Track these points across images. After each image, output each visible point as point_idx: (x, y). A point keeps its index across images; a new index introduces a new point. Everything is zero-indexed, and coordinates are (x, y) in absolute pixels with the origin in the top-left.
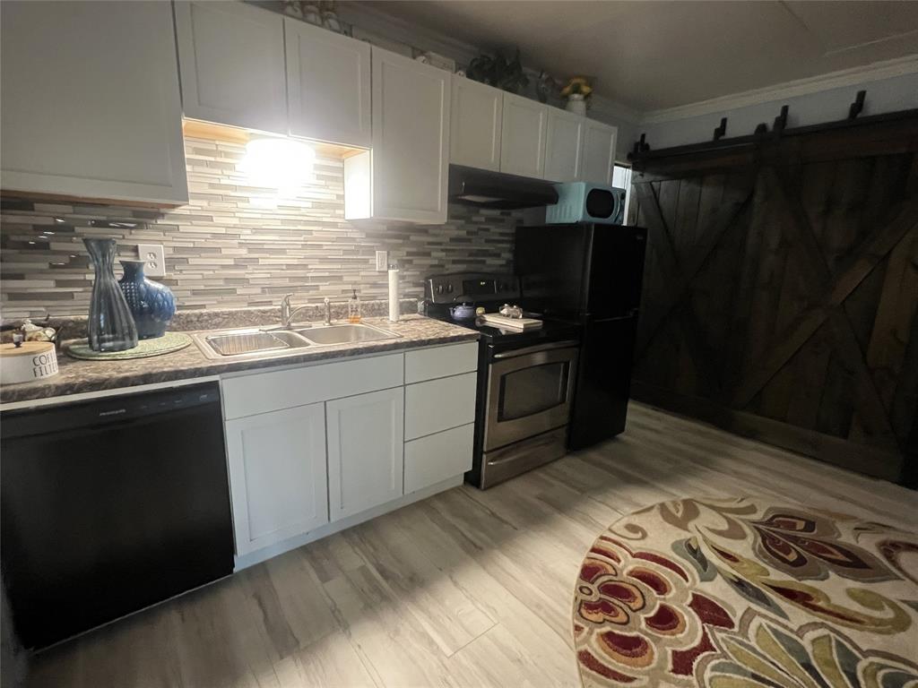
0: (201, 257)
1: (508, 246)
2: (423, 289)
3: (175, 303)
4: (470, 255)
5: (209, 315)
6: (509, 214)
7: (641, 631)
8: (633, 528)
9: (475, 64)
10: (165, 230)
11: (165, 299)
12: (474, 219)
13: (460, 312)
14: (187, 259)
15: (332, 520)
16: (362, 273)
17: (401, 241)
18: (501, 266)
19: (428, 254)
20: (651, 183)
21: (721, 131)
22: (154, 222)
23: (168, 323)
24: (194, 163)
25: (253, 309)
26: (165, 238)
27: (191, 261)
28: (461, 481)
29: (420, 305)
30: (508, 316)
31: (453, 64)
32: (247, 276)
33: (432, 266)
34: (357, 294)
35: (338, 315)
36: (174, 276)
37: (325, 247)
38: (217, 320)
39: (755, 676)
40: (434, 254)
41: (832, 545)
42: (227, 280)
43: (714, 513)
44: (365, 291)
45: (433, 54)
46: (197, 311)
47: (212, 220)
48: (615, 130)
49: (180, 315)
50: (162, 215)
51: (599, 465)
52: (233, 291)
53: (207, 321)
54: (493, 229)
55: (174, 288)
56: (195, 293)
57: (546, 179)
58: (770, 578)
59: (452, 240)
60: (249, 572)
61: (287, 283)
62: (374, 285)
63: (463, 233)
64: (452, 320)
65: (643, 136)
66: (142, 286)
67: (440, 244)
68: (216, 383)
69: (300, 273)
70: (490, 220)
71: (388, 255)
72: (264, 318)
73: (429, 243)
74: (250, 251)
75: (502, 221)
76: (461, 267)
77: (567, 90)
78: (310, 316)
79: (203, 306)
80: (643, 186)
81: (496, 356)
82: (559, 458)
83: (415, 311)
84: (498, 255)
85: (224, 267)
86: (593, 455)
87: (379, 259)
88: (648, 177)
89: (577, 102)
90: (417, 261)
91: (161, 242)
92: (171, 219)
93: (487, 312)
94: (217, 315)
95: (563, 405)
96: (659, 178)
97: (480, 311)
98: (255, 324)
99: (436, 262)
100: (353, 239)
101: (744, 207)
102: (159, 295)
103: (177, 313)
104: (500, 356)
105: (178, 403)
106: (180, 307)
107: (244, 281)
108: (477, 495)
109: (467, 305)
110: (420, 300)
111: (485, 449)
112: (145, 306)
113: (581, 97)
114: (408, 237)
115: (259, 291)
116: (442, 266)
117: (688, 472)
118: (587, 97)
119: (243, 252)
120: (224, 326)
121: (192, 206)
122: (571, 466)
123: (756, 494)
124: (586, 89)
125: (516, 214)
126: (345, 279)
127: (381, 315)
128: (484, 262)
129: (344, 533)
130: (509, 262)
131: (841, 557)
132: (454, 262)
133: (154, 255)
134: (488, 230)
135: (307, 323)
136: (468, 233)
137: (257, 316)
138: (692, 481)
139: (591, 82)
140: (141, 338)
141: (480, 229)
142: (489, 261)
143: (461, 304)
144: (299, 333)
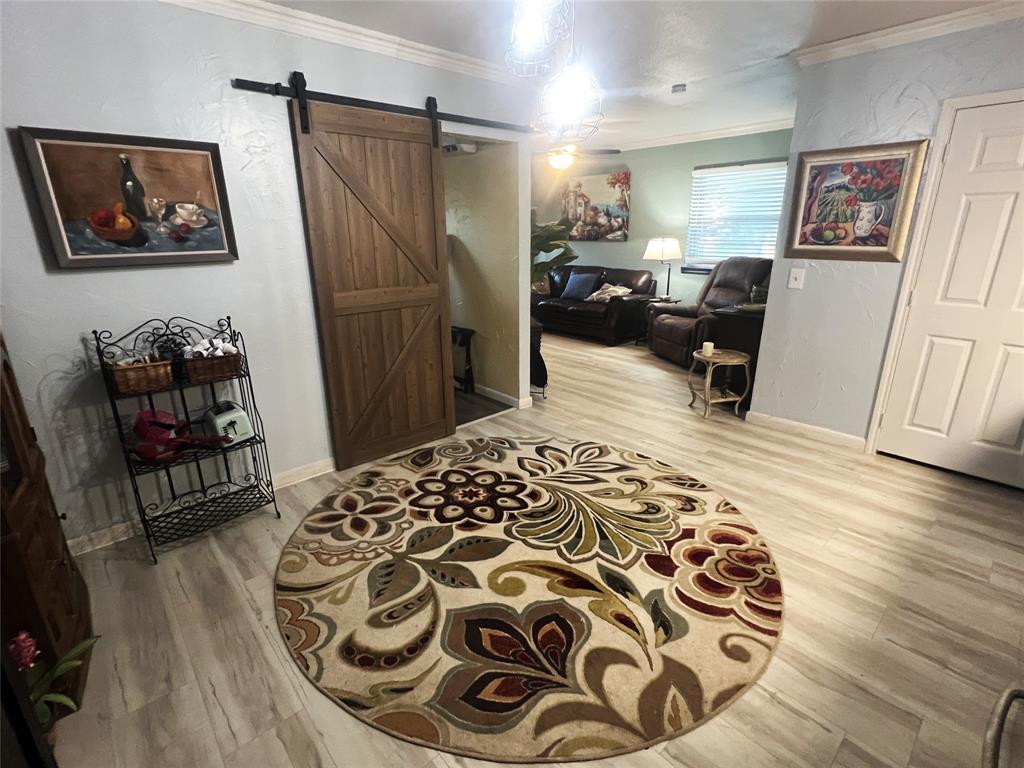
7: (718, 548)
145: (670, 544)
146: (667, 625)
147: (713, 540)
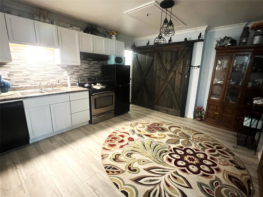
0: (17, 74)
1: (100, 69)
2: (77, 80)
3: (11, 85)
4: (90, 72)
5: (20, 87)
6: (100, 62)
7: (116, 143)
8: (123, 128)
9: (86, 28)
10: (7, 67)
11: (8, 84)
12: (91, 63)
13: (86, 85)
14: (13, 74)
15: (54, 131)
16: (61, 77)
17: (71, 69)
18: (99, 74)
19: (79, 72)
20: (136, 54)
21: (148, 43)
22: (3, 66)
23: (9, 89)
24: (13, 52)
25: (32, 86)
26: (7, 69)
27: (14, 75)
28: (88, 123)
29: (77, 84)
30: (98, 86)
31: (80, 29)
32: (30, 78)
33: (80, 75)
34: (59, 82)
35: (55, 86)
36: (10, 78)
37: (50, 71)
38: (22, 88)
39: (134, 147)
40: (80, 72)
41: (160, 127)
42: (25, 79)
43: (141, 124)
44: (62, 81)
45: (74, 27)
46: (17, 86)
47: (19, 65)
48: (124, 43)
49: (12, 88)
50: (6, 64)
51: (122, 118)
52: (27, 82)
53: (20, 89)
54: (96, 65)
55: (10, 81)
56: (16, 82)
57: (106, 54)
58: (146, 133)
59: (85, 68)
60: (34, 143)
61: (41, 79)
62: (65, 79)
63: (88, 67)
64: (85, 87)
65: (134, 43)
66: (1, 81)
67: (82, 69)
68: (22, 101)
69: (44, 77)
70: (94, 64)
71: (68, 72)
72: (35, 87)
73: (79, 69)
74: (30, 72)
75: (98, 64)
76: (88, 75)
77: (111, 34)
78: (47, 87)
79: (19, 85)
80: (134, 55)
81: (93, 94)
82: (113, 117)
83: (76, 85)
84: (98, 72)
85: (23, 76)
86: (121, 116)
87: (66, 73)
88: (136, 53)
89: (114, 37)
90: (76, 73)
91: (6, 70)
92: (8, 65)
93: (94, 85)
94: (22, 87)
95: (112, 105)
96: (138, 53)
97: (92, 85)
98: (32, 89)
99: (81, 74)
100: (58, 69)
101: (153, 60)
102: (6, 83)
103: (11, 87)
104: (94, 94)
105: (13, 105)
106: (12, 86)
107: (29, 79)
108: (91, 125)
109: (88, 83)
110: (77, 83)
111: (92, 115)
112: (3, 85)
113: (115, 35)
114: (73, 68)
115: (34, 81)
116: (83, 75)
117: (140, 118)
118: (116, 36)
119: (28, 73)
120: (24, 90)
121: (14, 62)
122: (116, 119)
123: (151, 120)
124: (115, 34)
125: (102, 62)
126: (57, 78)
127: (67, 86)
128: (94, 73)
129: (58, 135)
130: (101, 73)
131: (161, 129)
132: (86, 74)
133: (4, 73)
134: (94, 66)
135: (47, 89)
136: (89, 67)
137: (33, 87)
138: (140, 119)
139: (116, 32)
140: (2, 93)
141: (92, 66)
142: (96, 73)
143: (87, 83)
144: (44, 91)
145: (128, 144)
146: (133, 131)
147: (116, 145)
